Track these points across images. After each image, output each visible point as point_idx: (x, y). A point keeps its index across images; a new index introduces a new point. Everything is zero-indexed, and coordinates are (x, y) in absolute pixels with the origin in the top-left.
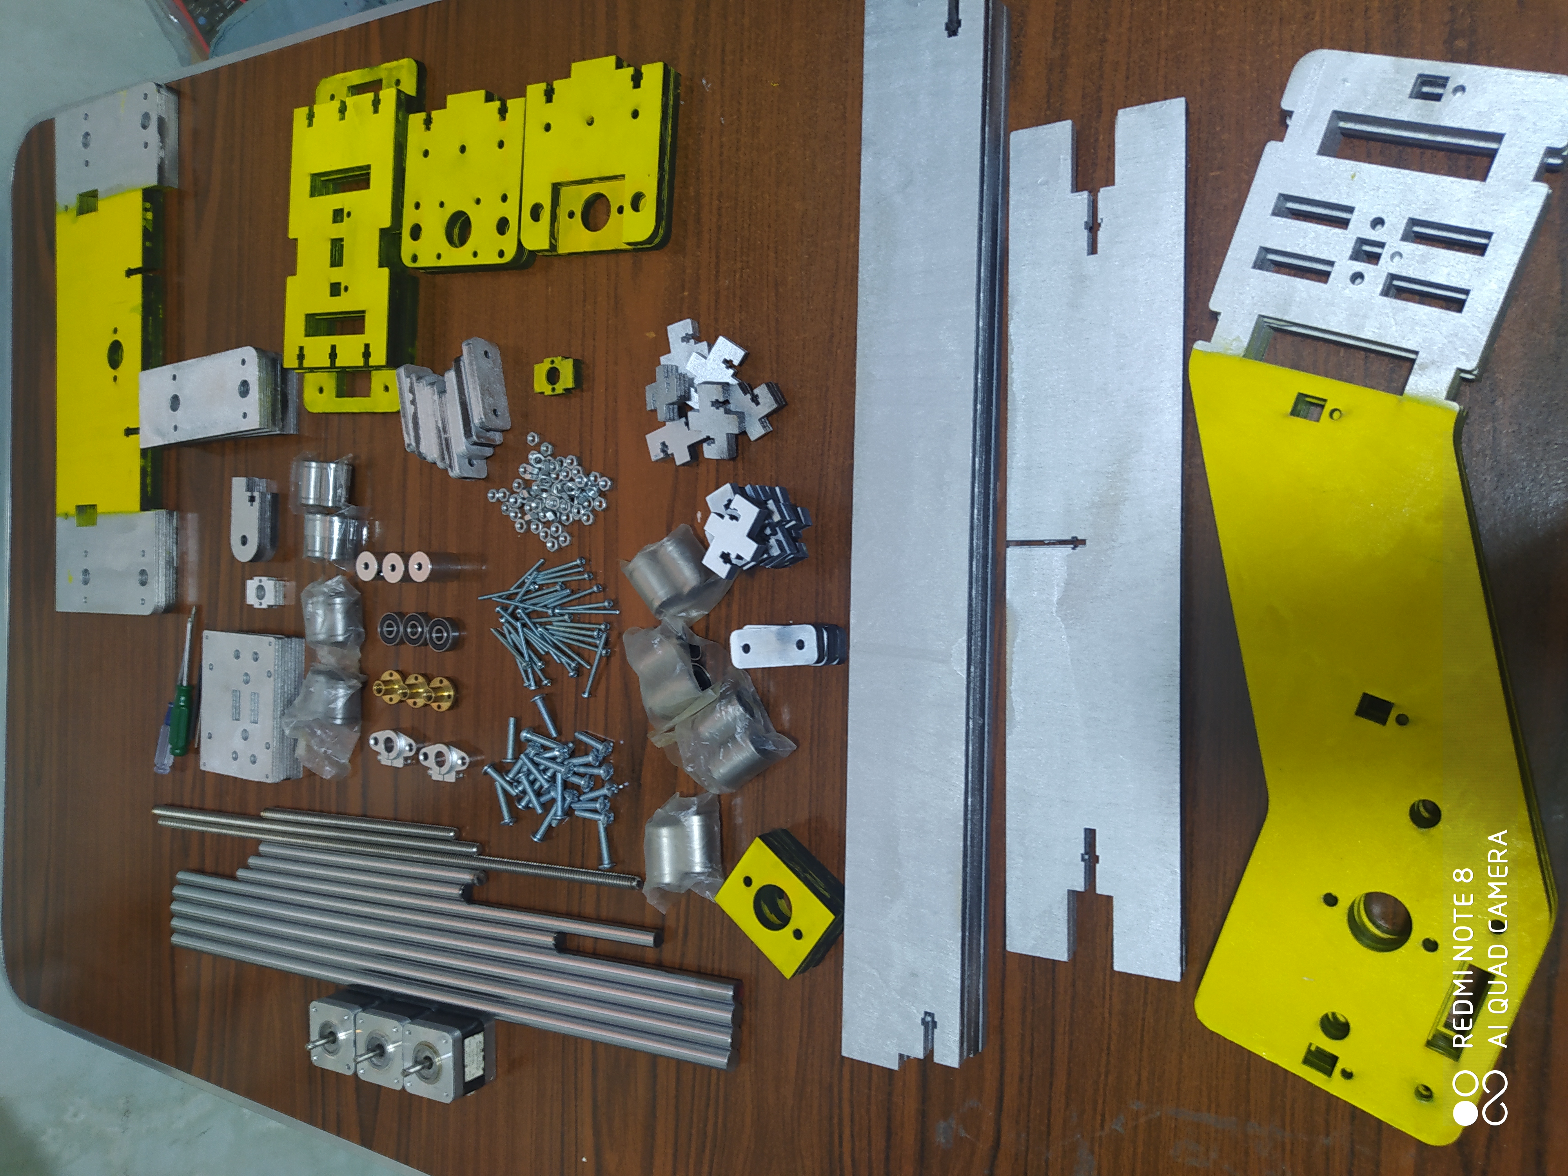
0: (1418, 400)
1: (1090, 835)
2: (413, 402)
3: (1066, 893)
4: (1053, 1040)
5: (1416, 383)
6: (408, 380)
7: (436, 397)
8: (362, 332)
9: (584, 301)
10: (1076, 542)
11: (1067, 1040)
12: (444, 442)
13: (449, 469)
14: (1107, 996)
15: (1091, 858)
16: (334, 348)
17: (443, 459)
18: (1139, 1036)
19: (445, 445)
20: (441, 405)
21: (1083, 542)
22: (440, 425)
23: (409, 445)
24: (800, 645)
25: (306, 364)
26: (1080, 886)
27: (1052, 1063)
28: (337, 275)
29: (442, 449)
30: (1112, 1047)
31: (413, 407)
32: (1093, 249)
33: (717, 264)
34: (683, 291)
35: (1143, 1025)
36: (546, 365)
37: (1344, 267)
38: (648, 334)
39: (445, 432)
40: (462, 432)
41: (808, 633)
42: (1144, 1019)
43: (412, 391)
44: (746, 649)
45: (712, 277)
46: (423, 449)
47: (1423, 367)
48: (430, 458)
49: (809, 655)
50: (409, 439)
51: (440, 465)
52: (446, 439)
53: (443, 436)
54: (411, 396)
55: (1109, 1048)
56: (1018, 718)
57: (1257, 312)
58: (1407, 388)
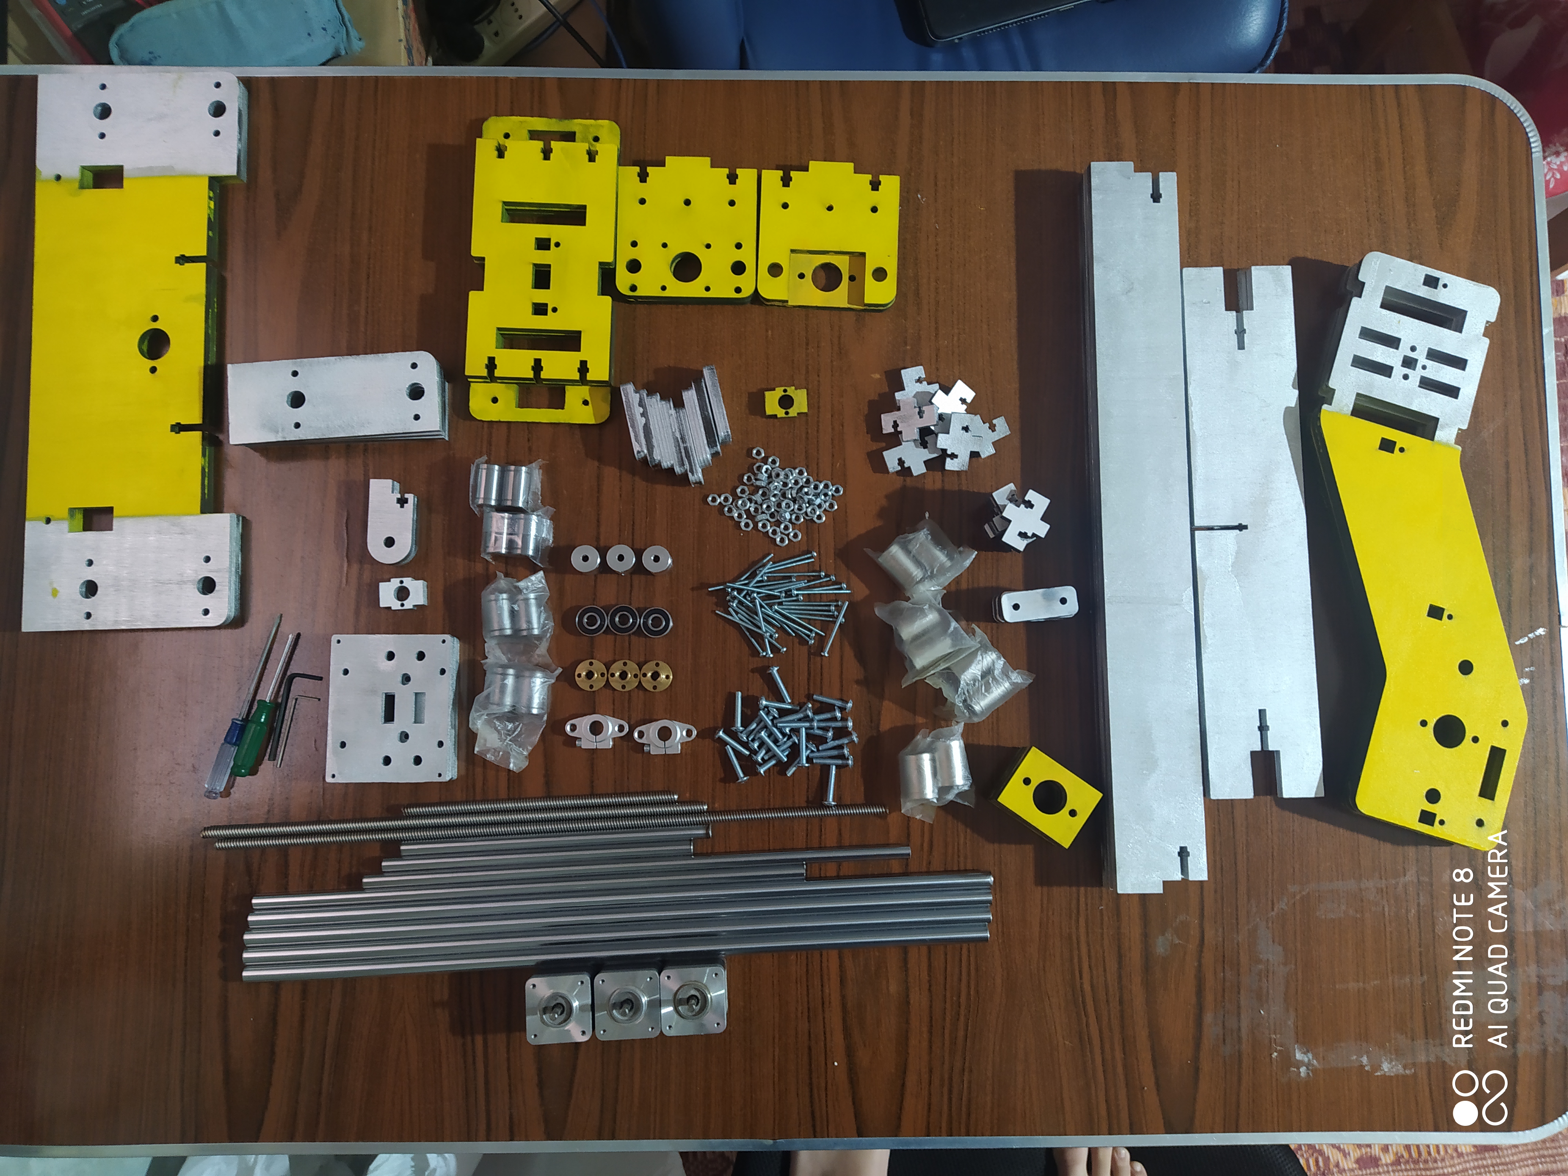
0: (1440, 443)
1: (1262, 713)
2: (644, 414)
3: (1249, 753)
4: (1236, 858)
5: (1439, 435)
6: (638, 395)
7: (673, 411)
8: (579, 350)
9: (807, 344)
10: (1241, 527)
11: (1245, 856)
12: (683, 451)
13: (690, 474)
14: (1269, 821)
15: (1263, 728)
16: (538, 362)
17: (682, 464)
18: (1291, 842)
19: (685, 454)
20: (678, 418)
21: (1246, 527)
22: (679, 437)
23: (639, 452)
24: (1063, 601)
25: (497, 373)
26: (1258, 748)
27: (1236, 874)
28: (541, 296)
29: (681, 456)
30: (1275, 854)
31: (643, 420)
32: (1241, 346)
33: (937, 329)
34: (906, 344)
35: (1293, 835)
36: (779, 392)
37: (1399, 371)
38: (873, 376)
39: (684, 441)
40: (706, 442)
41: (1070, 593)
42: (1293, 831)
43: (641, 404)
44: (1016, 607)
45: (933, 338)
46: (657, 456)
47: (1443, 427)
48: (665, 464)
49: (1072, 608)
50: (639, 447)
51: (678, 470)
52: (686, 449)
53: (682, 445)
54: (641, 410)
55: (1273, 855)
56: (1209, 642)
57: (1356, 391)
58: (1436, 438)
